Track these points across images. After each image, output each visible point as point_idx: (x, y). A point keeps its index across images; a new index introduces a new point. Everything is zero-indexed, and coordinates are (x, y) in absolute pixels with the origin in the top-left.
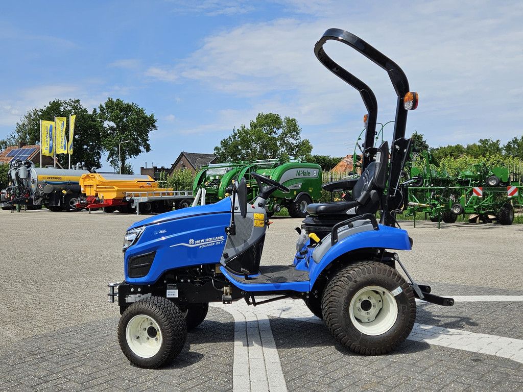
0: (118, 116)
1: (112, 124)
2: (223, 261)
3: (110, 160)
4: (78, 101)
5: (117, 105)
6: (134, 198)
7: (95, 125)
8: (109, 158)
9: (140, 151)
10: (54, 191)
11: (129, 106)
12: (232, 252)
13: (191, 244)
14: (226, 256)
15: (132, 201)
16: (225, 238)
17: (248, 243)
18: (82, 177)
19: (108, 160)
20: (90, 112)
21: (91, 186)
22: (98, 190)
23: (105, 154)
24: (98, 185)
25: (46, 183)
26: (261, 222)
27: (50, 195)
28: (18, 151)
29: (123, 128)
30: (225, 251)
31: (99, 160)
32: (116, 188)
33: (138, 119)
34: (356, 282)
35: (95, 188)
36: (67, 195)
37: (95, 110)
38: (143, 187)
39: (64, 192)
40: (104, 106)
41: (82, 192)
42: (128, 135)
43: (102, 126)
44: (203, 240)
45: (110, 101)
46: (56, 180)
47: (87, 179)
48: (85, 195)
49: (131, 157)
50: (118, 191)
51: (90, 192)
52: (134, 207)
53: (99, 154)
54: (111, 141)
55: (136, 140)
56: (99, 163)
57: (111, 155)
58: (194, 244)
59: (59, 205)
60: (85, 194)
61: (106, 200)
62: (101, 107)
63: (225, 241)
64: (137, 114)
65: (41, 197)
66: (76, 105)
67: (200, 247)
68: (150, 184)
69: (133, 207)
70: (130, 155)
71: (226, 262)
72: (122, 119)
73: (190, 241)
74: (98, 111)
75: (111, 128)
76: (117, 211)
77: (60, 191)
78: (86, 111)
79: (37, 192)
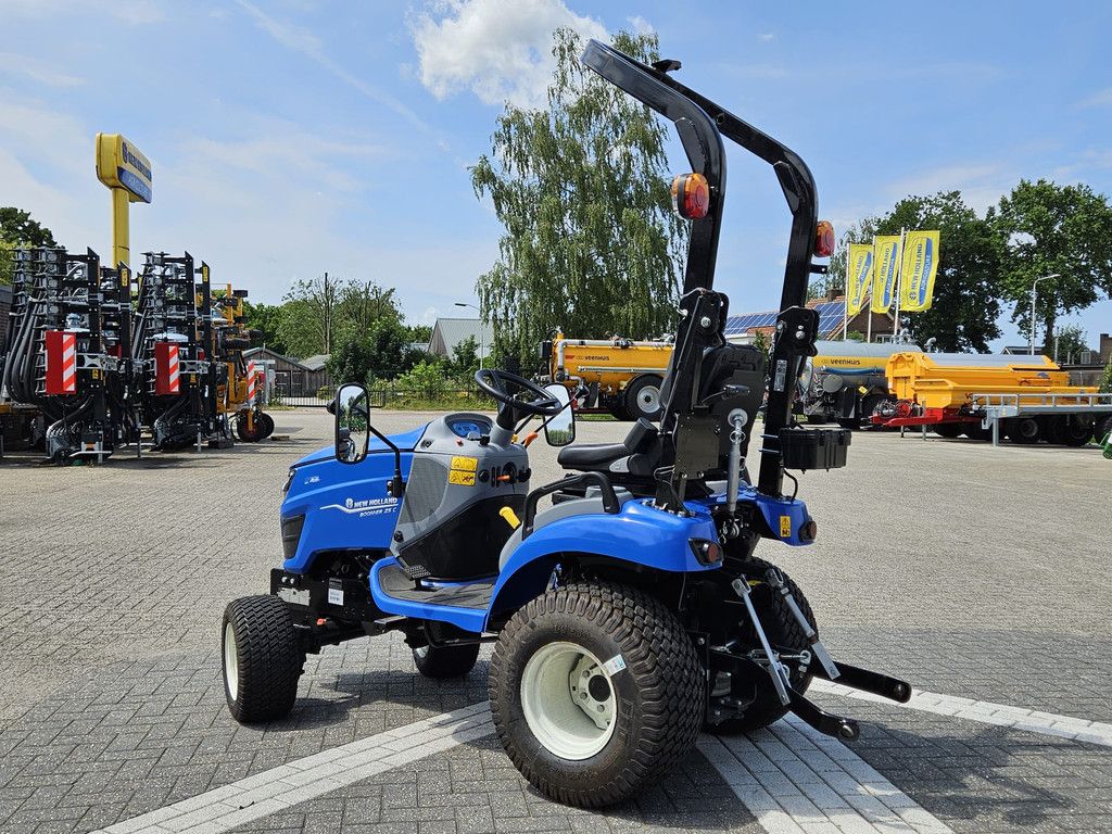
0: (1040, 218)
1: (1027, 239)
2: (394, 546)
3: (1019, 318)
4: (956, 194)
5: (1039, 193)
6: (988, 407)
7: (988, 244)
8: (1016, 315)
9: (1094, 297)
10: (843, 387)
11: (1068, 191)
12: (409, 531)
13: (350, 507)
14: (399, 538)
15: (981, 415)
16: (400, 502)
17: (435, 516)
18: (891, 359)
19: (1014, 320)
20: (981, 216)
21: (906, 378)
22: (917, 387)
23: (1007, 307)
24: (918, 377)
25: (828, 371)
26: (466, 474)
27: (836, 395)
28: (827, 306)
29: (1051, 246)
30: (399, 528)
31: (993, 320)
32: (951, 385)
33: (1089, 222)
34: (533, 626)
35: (913, 381)
36: (866, 398)
37: (992, 211)
38: (1028, 383)
39: (863, 390)
40: (1009, 199)
41: (891, 392)
42: (1063, 262)
43: (1004, 245)
44: (365, 503)
45: (1025, 187)
46: (849, 366)
47: (899, 365)
48: (893, 398)
49: (1069, 312)
50: (954, 390)
51: (903, 392)
52: (987, 428)
53: (994, 305)
54: (1020, 277)
55: (1083, 271)
56: (993, 326)
57: (1021, 308)
58: (353, 508)
59: (852, 416)
60: (895, 396)
61: (931, 410)
62: (1004, 203)
63: (399, 507)
64: (1088, 209)
65: (818, 399)
66: (950, 204)
67: (362, 514)
68: (1047, 377)
69: (985, 427)
70: (1067, 306)
71: (399, 549)
72: (1049, 224)
73: (348, 500)
74: (998, 213)
75: (1026, 248)
76: (963, 436)
77: (853, 389)
78: (970, 214)
79: (811, 389)
